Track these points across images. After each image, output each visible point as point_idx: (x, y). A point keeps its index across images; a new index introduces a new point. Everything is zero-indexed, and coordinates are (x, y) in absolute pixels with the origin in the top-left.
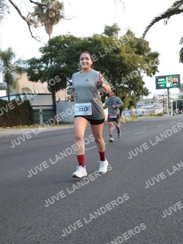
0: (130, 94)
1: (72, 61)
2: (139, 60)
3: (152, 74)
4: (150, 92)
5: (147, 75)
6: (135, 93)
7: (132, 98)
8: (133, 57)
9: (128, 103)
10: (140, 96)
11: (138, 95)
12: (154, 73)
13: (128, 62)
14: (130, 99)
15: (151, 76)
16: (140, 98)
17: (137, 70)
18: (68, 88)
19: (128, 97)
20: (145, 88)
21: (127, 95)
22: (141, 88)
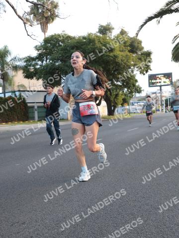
0: (123, 91)
1: (66, 60)
2: (132, 58)
3: (145, 72)
4: (143, 90)
5: (140, 73)
6: (128, 91)
7: (125, 95)
8: (127, 55)
9: (121, 99)
10: (134, 94)
11: (131, 92)
12: (147, 71)
13: (121, 60)
14: (123, 97)
15: (144, 74)
16: (133, 96)
17: (130, 68)
18: (62, 85)
19: (122, 95)
20: (138, 86)
21: (121, 92)
22: (134, 85)
